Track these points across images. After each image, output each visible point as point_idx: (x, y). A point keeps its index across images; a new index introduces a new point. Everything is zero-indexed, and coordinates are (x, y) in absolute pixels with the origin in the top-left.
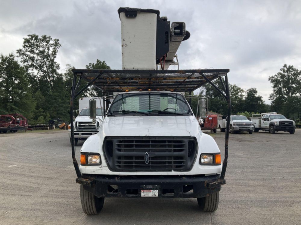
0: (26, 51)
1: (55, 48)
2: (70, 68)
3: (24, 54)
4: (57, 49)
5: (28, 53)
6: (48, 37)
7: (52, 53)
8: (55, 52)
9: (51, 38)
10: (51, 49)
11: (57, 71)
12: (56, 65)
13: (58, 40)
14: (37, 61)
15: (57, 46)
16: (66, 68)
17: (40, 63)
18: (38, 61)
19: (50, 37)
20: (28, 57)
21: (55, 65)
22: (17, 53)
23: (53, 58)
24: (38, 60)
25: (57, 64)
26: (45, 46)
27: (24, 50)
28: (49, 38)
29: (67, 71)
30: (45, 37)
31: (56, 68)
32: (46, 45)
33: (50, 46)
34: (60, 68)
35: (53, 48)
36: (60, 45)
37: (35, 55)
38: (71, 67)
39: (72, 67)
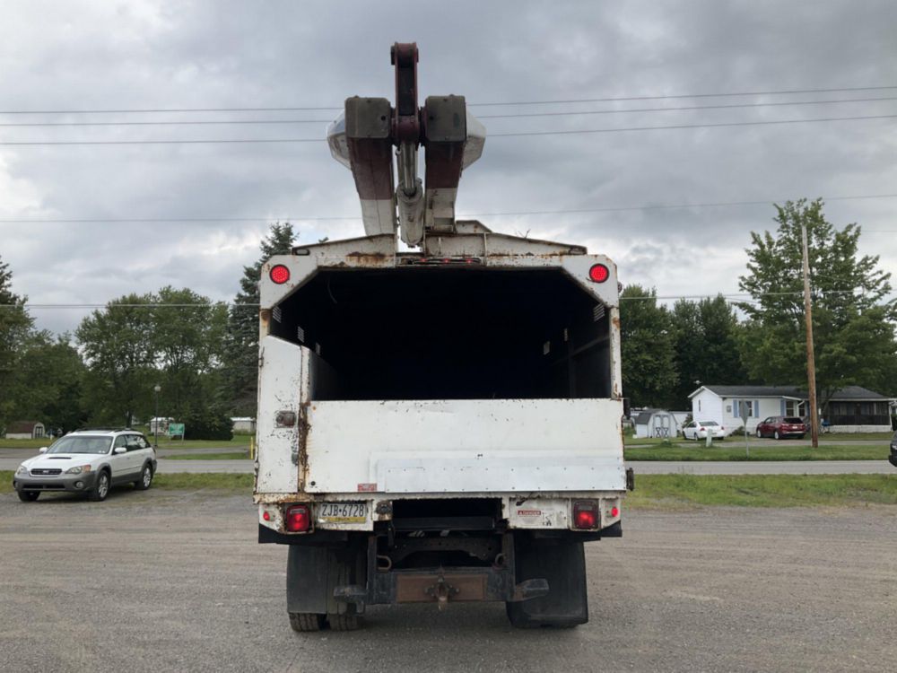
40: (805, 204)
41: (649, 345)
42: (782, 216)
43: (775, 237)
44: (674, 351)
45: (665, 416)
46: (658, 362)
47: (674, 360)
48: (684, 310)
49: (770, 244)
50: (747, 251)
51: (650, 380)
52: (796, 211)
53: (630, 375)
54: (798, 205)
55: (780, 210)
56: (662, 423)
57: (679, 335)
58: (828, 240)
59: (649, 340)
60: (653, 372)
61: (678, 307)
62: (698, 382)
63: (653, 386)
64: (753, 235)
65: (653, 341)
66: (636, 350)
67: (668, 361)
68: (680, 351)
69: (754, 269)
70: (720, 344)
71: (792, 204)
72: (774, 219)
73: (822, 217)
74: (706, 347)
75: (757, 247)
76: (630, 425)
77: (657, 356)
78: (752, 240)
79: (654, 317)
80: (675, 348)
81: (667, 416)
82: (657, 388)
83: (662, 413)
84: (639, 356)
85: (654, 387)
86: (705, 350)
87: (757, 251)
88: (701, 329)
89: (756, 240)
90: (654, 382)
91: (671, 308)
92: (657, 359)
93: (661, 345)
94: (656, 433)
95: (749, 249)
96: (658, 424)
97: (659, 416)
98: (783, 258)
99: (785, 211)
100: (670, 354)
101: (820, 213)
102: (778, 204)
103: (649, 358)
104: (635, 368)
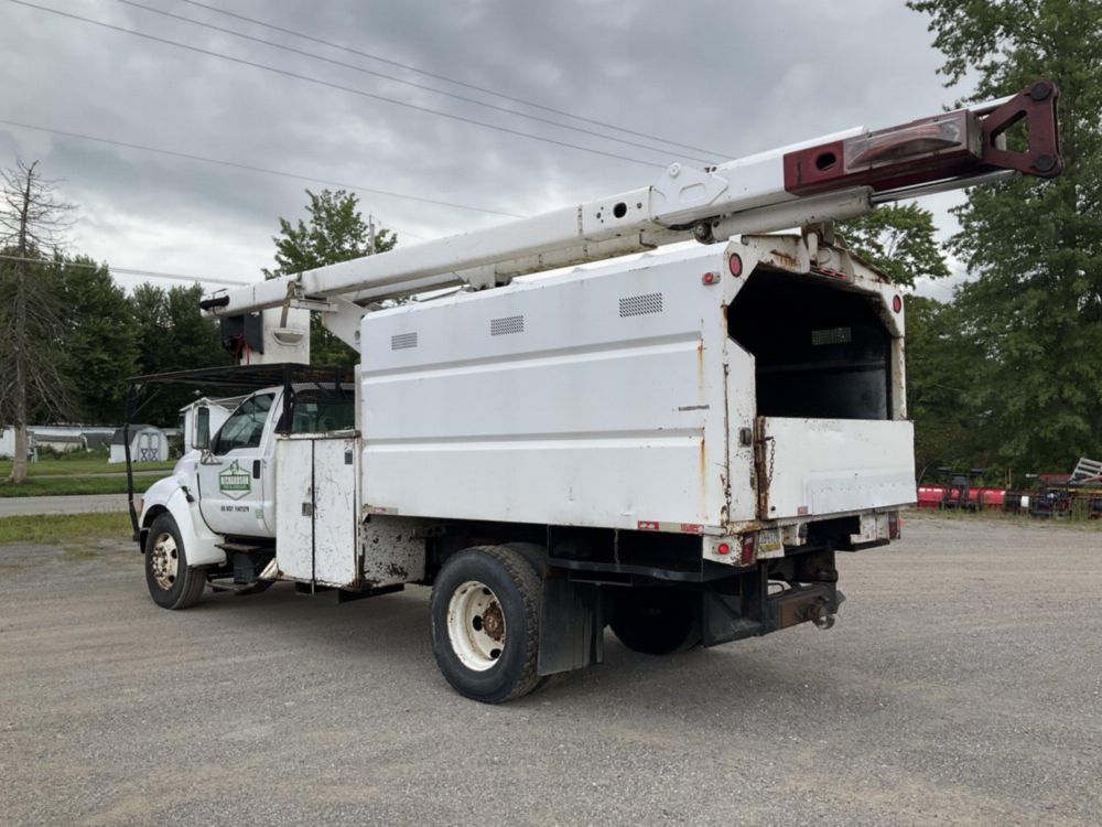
40: (342, 198)
41: (106, 340)
42: (315, 205)
43: (310, 228)
44: (139, 351)
45: (153, 434)
46: (116, 364)
47: (137, 362)
48: (149, 297)
49: (304, 235)
50: (275, 240)
51: (105, 386)
52: (332, 202)
53: (78, 378)
54: (336, 196)
55: (314, 198)
56: (150, 443)
57: (144, 330)
58: (363, 242)
59: (106, 334)
60: (109, 376)
61: (139, 293)
62: (198, 392)
63: (108, 394)
64: (283, 222)
65: (111, 335)
66: (87, 346)
67: (132, 363)
68: (144, 350)
69: (281, 262)
70: (195, 346)
71: (330, 193)
72: (307, 208)
73: (358, 215)
74: (177, 350)
75: (287, 237)
76: (81, 445)
77: (115, 353)
78: (281, 228)
79: (114, 304)
80: (140, 346)
81: (156, 434)
82: (115, 397)
83: (151, 430)
84: (92, 354)
85: (111, 395)
86: (176, 352)
87: (286, 241)
88: (169, 324)
89: (286, 228)
90: (111, 389)
91: (129, 293)
92: (115, 360)
93: (121, 341)
94: (142, 455)
95: (277, 237)
96: (144, 445)
97: (147, 434)
98: (315, 254)
99: (320, 201)
100: (135, 354)
101: (355, 211)
102: (312, 191)
103: (105, 357)
104: (85, 370)
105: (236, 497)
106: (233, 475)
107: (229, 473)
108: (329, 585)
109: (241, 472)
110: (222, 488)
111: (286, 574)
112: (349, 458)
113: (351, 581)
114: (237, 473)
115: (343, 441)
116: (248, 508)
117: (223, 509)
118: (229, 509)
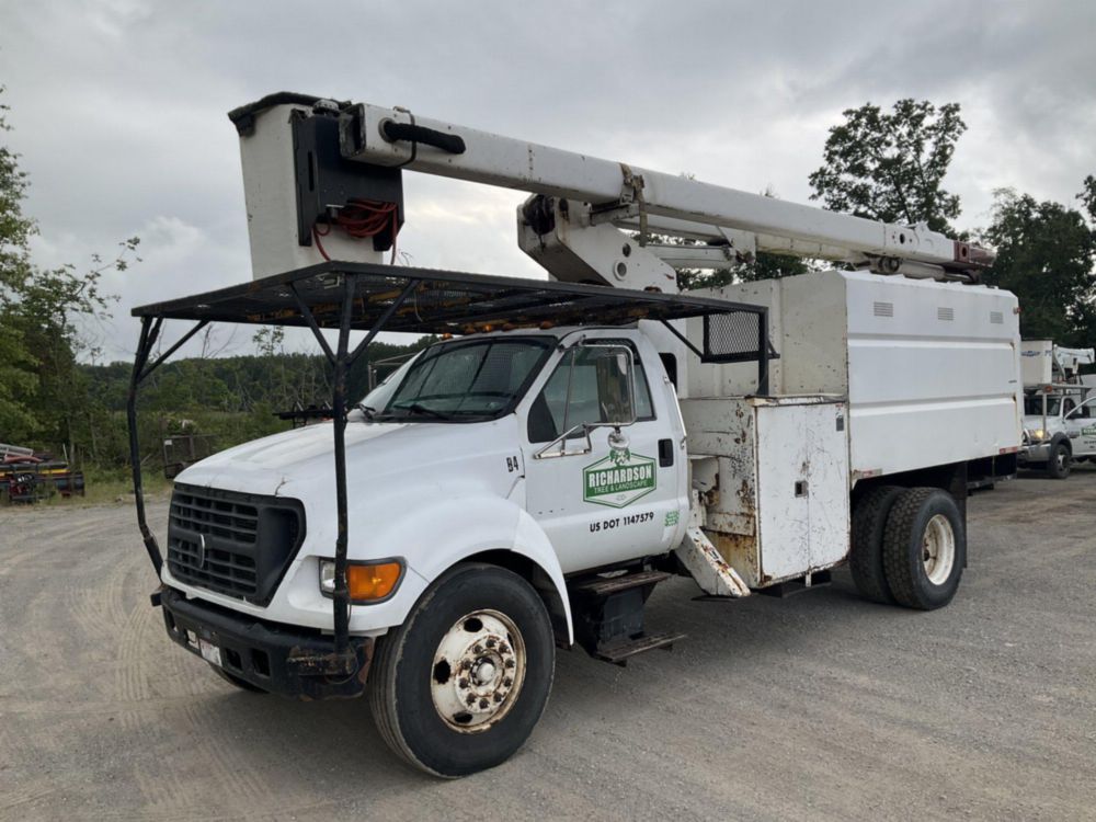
0: (839, 171)
1: (943, 139)
2: (1012, 201)
3: (833, 183)
4: (952, 142)
5: (846, 177)
6: (918, 106)
7: (931, 158)
8: (942, 156)
9: (929, 107)
10: (929, 146)
11: (951, 222)
12: (946, 201)
13: (957, 108)
14: (874, 199)
15: (951, 134)
16: (995, 205)
17: (887, 204)
18: (879, 199)
19: (926, 103)
20: (845, 190)
21: (943, 203)
22: (811, 184)
23: (933, 178)
24: (879, 195)
25: (947, 197)
26: (906, 138)
27: (831, 169)
28: (923, 108)
29: (997, 215)
30: (906, 108)
31: (946, 212)
32: (910, 134)
33: (923, 136)
34: (959, 212)
35: (934, 139)
36: (963, 125)
37: (870, 181)
38: (1013, 196)
39: (1019, 197)
105: (621, 503)
106: (619, 468)
107: (610, 464)
108: (822, 569)
109: (634, 461)
110: (590, 492)
111: (774, 577)
112: (840, 424)
113: (844, 555)
114: (627, 463)
115: (834, 405)
116: (651, 515)
117: (595, 527)
118: (609, 524)
